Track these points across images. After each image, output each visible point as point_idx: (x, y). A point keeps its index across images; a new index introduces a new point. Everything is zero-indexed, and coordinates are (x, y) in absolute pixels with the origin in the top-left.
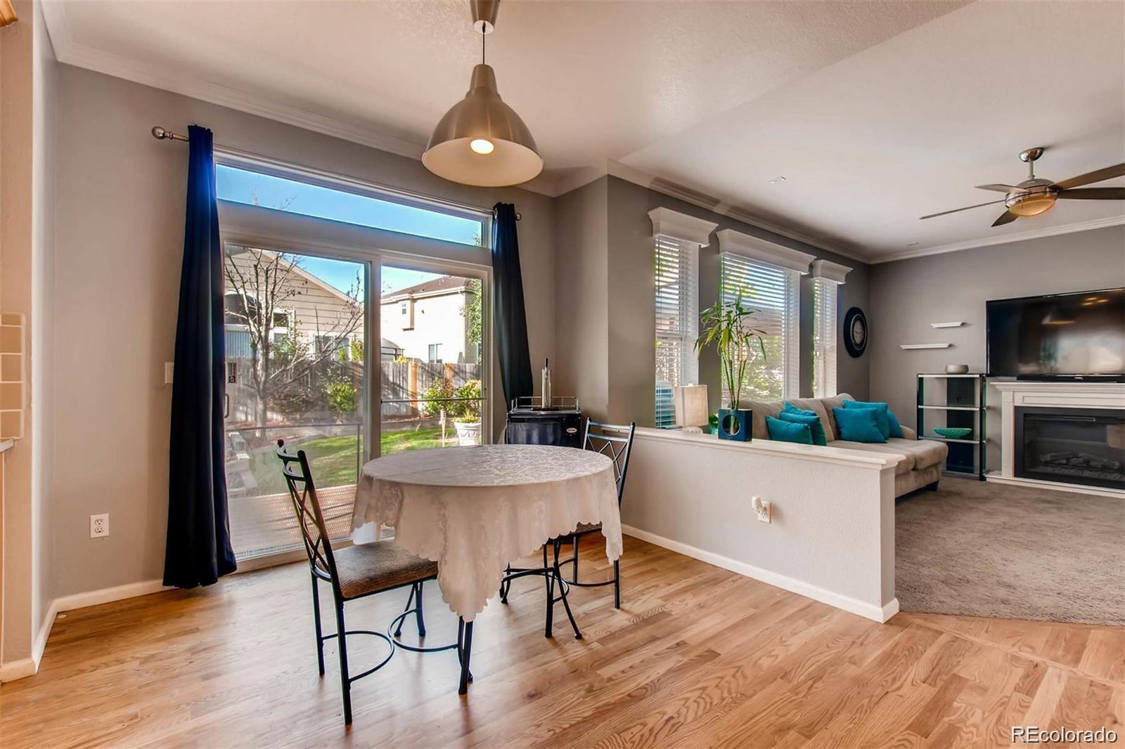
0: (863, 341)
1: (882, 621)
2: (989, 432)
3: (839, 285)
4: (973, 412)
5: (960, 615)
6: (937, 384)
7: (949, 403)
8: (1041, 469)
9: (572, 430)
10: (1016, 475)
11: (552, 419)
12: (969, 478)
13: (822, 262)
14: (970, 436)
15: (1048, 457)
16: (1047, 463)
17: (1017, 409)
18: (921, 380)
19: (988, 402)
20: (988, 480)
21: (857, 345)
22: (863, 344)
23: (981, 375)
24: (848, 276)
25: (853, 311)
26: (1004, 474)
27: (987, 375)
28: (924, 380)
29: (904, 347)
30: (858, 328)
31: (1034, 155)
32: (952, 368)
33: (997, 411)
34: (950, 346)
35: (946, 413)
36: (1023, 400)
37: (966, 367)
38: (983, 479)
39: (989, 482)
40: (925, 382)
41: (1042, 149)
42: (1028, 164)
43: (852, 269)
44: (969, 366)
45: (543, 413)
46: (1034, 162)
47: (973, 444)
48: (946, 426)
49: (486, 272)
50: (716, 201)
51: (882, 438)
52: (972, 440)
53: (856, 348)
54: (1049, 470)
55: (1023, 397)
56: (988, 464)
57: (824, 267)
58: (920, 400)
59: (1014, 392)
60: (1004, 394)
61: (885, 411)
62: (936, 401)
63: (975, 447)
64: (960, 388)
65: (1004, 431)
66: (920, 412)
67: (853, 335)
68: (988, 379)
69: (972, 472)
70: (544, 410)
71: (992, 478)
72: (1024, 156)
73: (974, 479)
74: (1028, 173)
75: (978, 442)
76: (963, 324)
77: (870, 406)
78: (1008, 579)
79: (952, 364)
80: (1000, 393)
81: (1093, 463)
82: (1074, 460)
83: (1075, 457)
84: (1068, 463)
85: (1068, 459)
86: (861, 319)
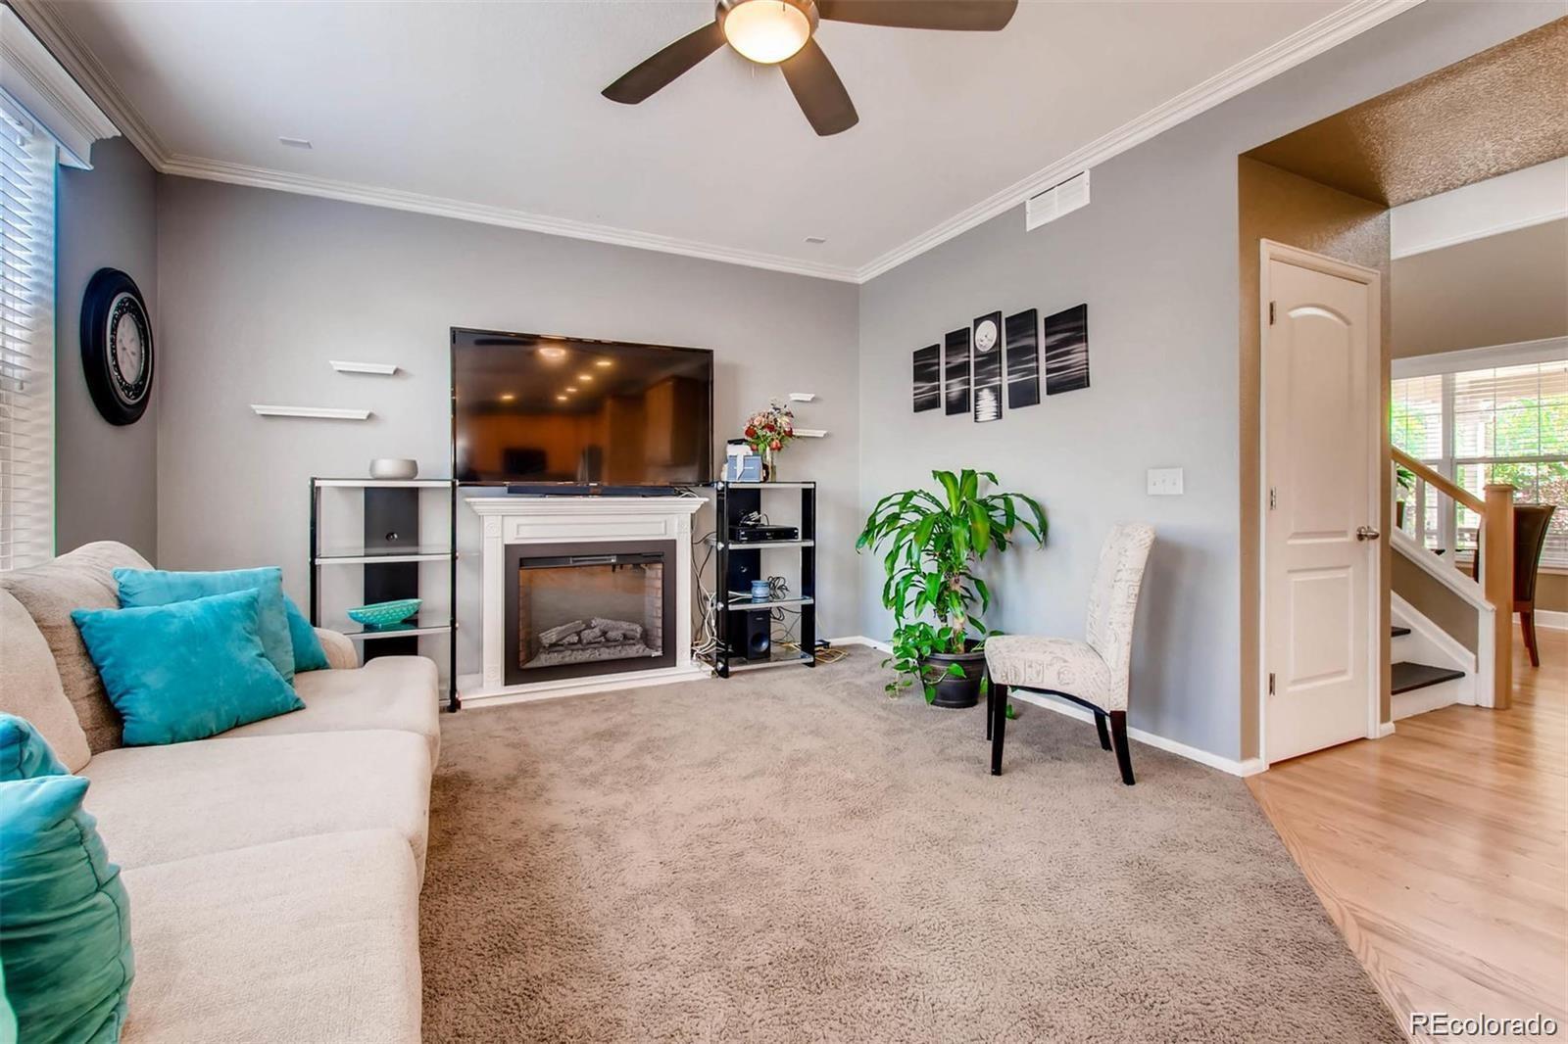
0: (144, 377)
6: (345, 501)
7: (369, 547)
8: (544, 660)
10: (509, 682)
15: (551, 635)
16: (554, 647)
17: (509, 550)
18: (315, 492)
19: (460, 540)
21: (127, 388)
22: (142, 388)
25: (106, 285)
26: (488, 685)
27: (458, 482)
28: (323, 490)
29: (259, 408)
30: (126, 336)
32: (381, 466)
34: (370, 416)
35: (362, 570)
36: (518, 533)
37: (414, 464)
40: (323, 500)
44: (418, 463)
53: (122, 394)
54: (554, 659)
55: (518, 526)
59: (506, 516)
60: (487, 522)
62: (345, 547)
64: (390, 512)
67: (115, 355)
68: (458, 491)
76: (398, 368)
79: (385, 458)
80: (480, 518)
81: (611, 634)
82: (588, 635)
83: (589, 627)
84: (580, 641)
85: (578, 634)
86: (137, 310)
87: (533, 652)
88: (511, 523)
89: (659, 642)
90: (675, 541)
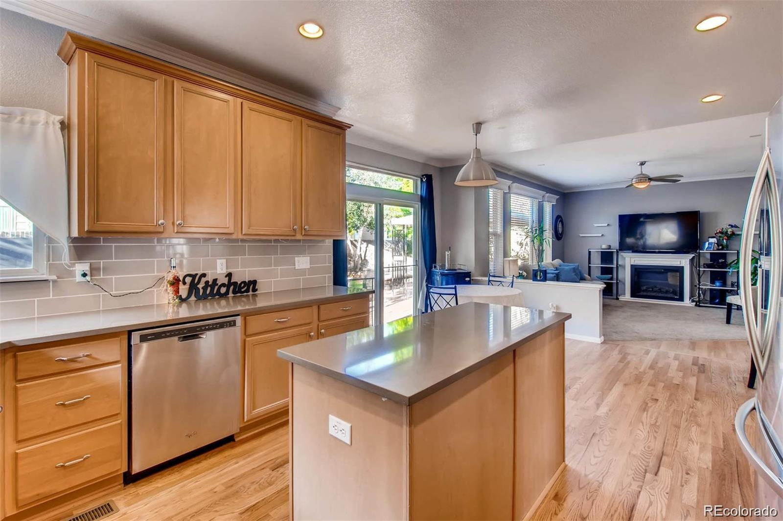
0: (563, 232)
1: (600, 343)
2: (620, 277)
3: (553, 205)
4: (612, 267)
5: (624, 340)
6: (596, 254)
7: (602, 262)
8: (642, 293)
9: (467, 279)
10: (632, 296)
11: (450, 275)
12: (611, 299)
13: (548, 194)
14: (611, 279)
15: (644, 288)
16: (644, 291)
17: (632, 266)
18: (590, 252)
19: (620, 263)
20: (620, 299)
21: (560, 234)
22: (562, 234)
23: (617, 250)
24: (557, 200)
25: (558, 217)
26: (627, 297)
27: (620, 250)
29: (581, 235)
30: (560, 226)
31: (642, 164)
32: (604, 247)
33: (624, 267)
34: (602, 235)
35: (600, 268)
36: (635, 262)
37: (610, 246)
38: (617, 299)
39: (621, 301)
40: (592, 253)
41: (645, 162)
42: (640, 167)
43: (559, 197)
45: (446, 272)
46: (643, 166)
47: (612, 283)
48: (600, 274)
49: (417, 205)
50: (510, 170)
51: (578, 280)
52: (612, 280)
53: (560, 236)
54: (645, 294)
55: (635, 260)
56: (620, 292)
57: (548, 197)
58: (589, 263)
59: (630, 258)
60: (627, 259)
61: (578, 268)
62: (597, 262)
63: (614, 284)
64: (607, 256)
65: (626, 276)
66: (589, 267)
67: (559, 229)
68: (620, 252)
69: (612, 296)
70: (446, 270)
71: (621, 298)
72: (638, 164)
73: (613, 299)
74: (640, 171)
75: (615, 282)
76: (608, 225)
77: (572, 266)
78: (636, 331)
79: (604, 244)
80: (625, 258)
81: (662, 290)
82: (655, 289)
83: (656, 287)
84: (652, 291)
85: (652, 288)
86: (562, 221)
87: (640, 291)
88: (633, 260)
89: (678, 294)
90: (683, 267)
